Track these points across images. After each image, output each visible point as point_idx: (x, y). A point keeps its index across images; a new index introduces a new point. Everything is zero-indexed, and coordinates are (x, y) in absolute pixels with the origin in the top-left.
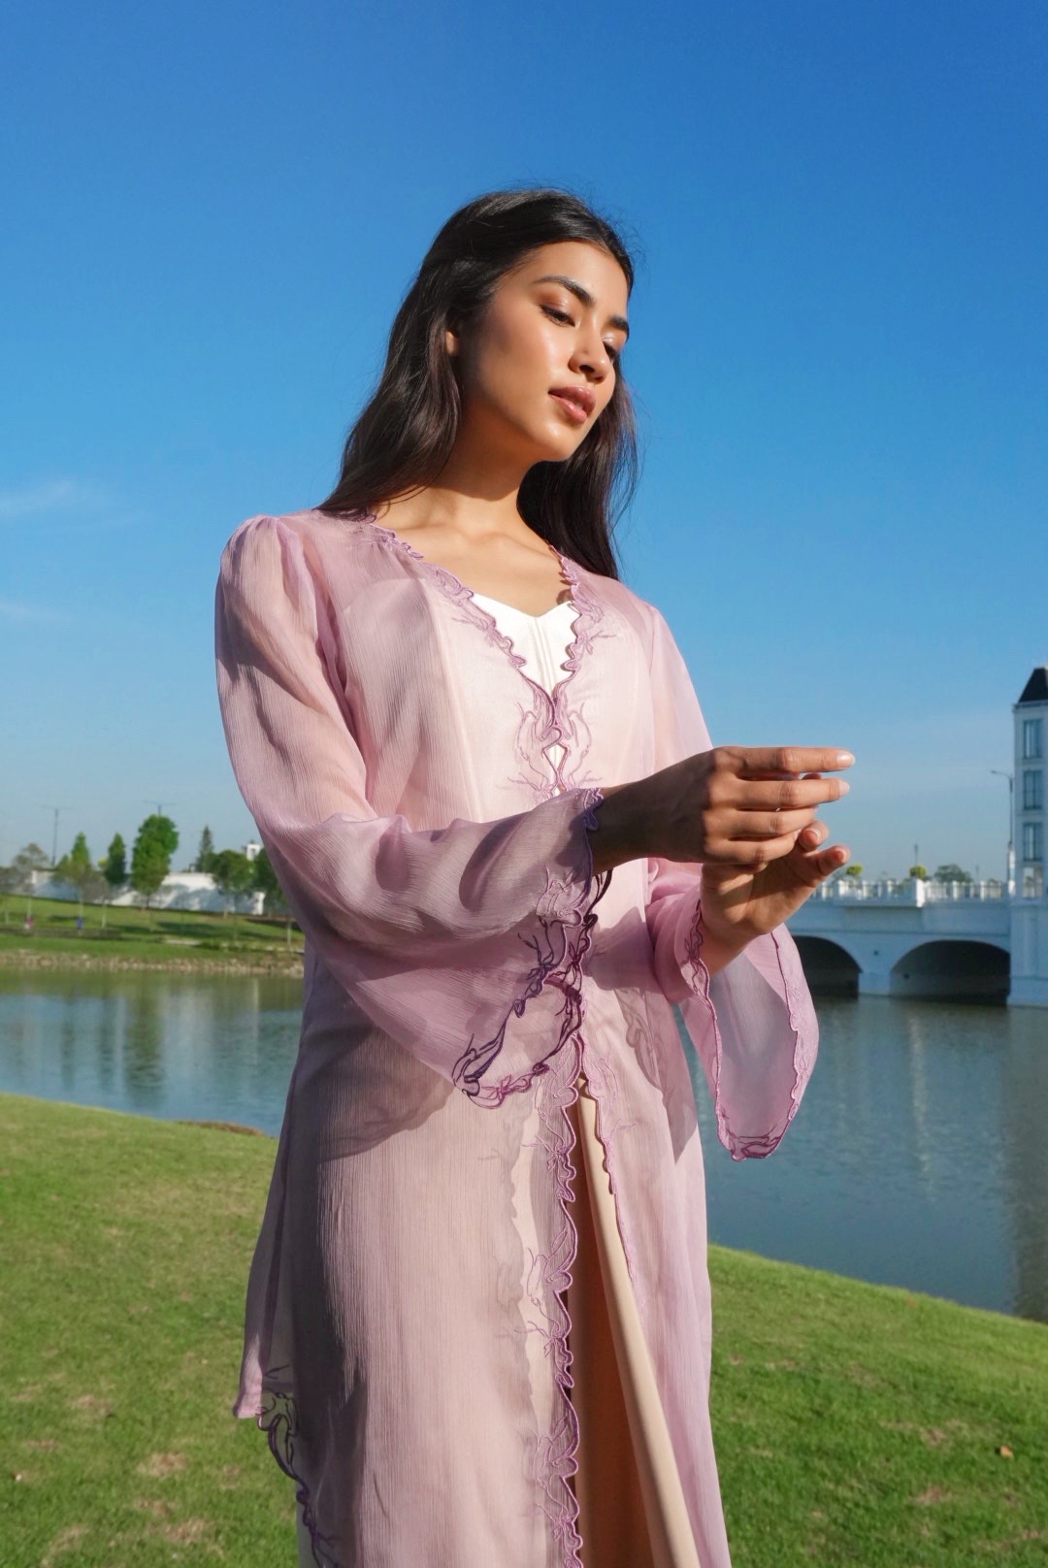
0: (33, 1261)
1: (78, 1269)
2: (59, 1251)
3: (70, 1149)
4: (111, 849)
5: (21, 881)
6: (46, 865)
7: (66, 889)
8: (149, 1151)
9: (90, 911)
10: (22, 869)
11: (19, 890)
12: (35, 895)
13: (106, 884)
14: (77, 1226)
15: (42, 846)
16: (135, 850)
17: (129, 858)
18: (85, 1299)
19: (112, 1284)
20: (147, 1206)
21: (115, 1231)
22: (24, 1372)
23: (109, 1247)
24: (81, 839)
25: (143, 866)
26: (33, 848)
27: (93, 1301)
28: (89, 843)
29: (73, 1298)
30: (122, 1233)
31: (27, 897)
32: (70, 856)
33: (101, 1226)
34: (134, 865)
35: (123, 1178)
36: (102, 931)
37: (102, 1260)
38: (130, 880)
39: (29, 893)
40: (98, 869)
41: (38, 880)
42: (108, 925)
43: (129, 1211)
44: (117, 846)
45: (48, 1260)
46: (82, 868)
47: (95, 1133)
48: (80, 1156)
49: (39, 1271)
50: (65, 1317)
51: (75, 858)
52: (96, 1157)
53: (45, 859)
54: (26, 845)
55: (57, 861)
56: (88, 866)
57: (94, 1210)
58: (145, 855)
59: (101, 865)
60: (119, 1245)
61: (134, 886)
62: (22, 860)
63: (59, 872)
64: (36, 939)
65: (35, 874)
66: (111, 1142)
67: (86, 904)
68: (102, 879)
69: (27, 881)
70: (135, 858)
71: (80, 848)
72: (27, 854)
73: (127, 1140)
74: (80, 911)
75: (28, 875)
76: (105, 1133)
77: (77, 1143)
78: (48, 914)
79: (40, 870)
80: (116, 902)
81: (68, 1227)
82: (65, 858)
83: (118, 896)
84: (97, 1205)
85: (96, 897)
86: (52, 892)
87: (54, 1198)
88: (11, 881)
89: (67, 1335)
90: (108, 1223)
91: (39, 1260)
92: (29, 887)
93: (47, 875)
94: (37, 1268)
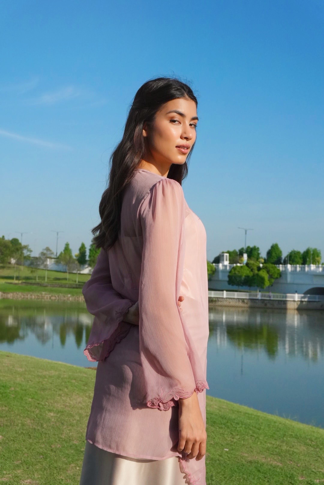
0: (17, 425)
1: (35, 429)
2: (28, 421)
3: (41, 380)
4: (80, 249)
5: (43, 263)
6: (53, 256)
7: (61, 267)
8: (74, 381)
9: (71, 275)
10: (43, 257)
11: (42, 267)
12: (48, 269)
13: (78, 264)
14: (38, 412)
15: (51, 248)
16: (90, 250)
17: (88, 253)
18: (35, 441)
19: (47, 436)
20: (68, 404)
21: (52, 414)
22: (5, 470)
23: (49, 420)
24: (67, 245)
25: (94, 257)
26: (48, 249)
27: (38, 442)
28: (71, 247)
29: (31, 441)
30: (55, 415)
31: (45, 270)
32: (63, 252)
33: (47, 412)
34: (90, 256)
35: (61, 392)
36: (76, 285)
37: (45, 426)
38: (88, 262)
39: (46, 268)
40: (75, 258)
41: (49, 263)
42: (79, 282)
43: (59, 406)
44: (82, 249)
45: (23, 425)
46: (68, 257)
47: (53, 373)
48: (44, 383)
49: (19, 430)
50: (26, 448)
51: (65, 253)
52: (51, 383)
53: (52, 253)
54: (45, 248)
55: (58, 255)
56: (71, 257)
57: (45, 405)
58: (94, 252)
59: (76, 256)
60: (53, 420)
61: (90, 265)
62: (43, 254)
63: (58, 260)
64: (49, 288)
65: (48, 260)
66: (59, 377)
67: (70, 273)
68: (77, 262)
69: (45, 263)
70: (90, 253)
71: (67, 249)
72: (45, 252)
73: (65, 376)
74: (67, 276)
75: (46, 260)
76: (57, 373)
77: (45, 377)
78: (53, 277)
79: (51, 258)
80: (82, 272)
81: (33, 412)
82: (61, 253)
83: (83, 269)
84: (47, 403)
85: (74, 270)
86: (55, 267)
87: (30, 400)
88: (38, 263)
89: (26, 455)
90: (50, 411)
91: (20, 425)
92: (46, 266)
93: (53, 260)
94: (18, 428)
